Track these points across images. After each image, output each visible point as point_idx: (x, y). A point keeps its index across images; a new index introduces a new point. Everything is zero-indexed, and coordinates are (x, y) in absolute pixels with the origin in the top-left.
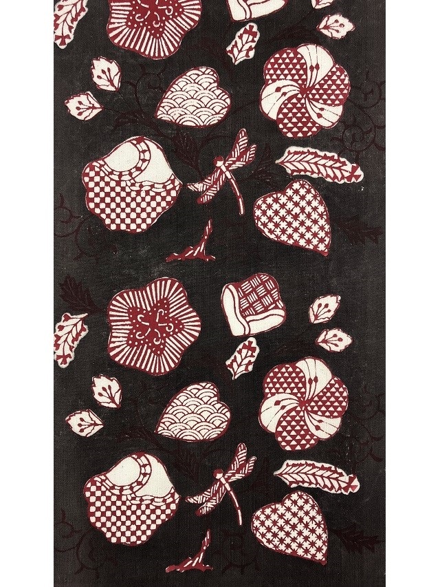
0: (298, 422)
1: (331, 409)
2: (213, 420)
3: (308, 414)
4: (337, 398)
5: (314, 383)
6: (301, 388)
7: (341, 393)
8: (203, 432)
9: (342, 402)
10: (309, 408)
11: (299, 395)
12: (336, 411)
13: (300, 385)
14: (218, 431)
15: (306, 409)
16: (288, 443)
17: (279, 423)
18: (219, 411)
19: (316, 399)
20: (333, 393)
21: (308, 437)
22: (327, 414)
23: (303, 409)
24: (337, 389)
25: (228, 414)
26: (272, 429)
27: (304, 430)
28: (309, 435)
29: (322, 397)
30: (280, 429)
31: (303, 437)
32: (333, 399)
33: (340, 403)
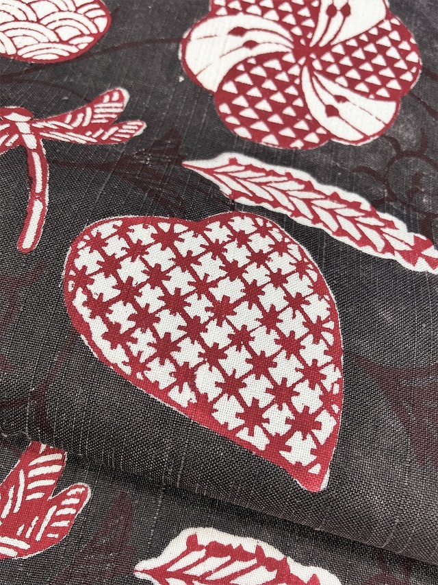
0: (281, 86)
1: (374, 80)
2: (58, 24)
3: (312, 75)
4: (391, 62)
5: (339, 16)
6: (305, 18)
7: (404, 54)
8: (19, 42)
9: (402, 71)
10: (317, 65)
11: (297, 31)
12: (384, 85)
13: (305, 12)
14: (62, 51)
15: (309, 63)
16: (246, 122)
17: (232, 74)
18: (81, 11)
19: (339, 49)
20: (382, 50)
21: (302, 125)
22: (362, 87)
23: (302, 61)
24: (395, 43)
25: (102, 24)
26: (210, 81)
27: (296, 108)
28: (308, 121)
29: (353, 49)
30: (230, 87)
31: (289, 122)
32: (379, 60)
33: (399, 72)
